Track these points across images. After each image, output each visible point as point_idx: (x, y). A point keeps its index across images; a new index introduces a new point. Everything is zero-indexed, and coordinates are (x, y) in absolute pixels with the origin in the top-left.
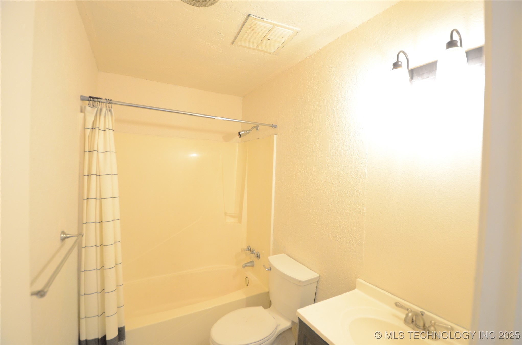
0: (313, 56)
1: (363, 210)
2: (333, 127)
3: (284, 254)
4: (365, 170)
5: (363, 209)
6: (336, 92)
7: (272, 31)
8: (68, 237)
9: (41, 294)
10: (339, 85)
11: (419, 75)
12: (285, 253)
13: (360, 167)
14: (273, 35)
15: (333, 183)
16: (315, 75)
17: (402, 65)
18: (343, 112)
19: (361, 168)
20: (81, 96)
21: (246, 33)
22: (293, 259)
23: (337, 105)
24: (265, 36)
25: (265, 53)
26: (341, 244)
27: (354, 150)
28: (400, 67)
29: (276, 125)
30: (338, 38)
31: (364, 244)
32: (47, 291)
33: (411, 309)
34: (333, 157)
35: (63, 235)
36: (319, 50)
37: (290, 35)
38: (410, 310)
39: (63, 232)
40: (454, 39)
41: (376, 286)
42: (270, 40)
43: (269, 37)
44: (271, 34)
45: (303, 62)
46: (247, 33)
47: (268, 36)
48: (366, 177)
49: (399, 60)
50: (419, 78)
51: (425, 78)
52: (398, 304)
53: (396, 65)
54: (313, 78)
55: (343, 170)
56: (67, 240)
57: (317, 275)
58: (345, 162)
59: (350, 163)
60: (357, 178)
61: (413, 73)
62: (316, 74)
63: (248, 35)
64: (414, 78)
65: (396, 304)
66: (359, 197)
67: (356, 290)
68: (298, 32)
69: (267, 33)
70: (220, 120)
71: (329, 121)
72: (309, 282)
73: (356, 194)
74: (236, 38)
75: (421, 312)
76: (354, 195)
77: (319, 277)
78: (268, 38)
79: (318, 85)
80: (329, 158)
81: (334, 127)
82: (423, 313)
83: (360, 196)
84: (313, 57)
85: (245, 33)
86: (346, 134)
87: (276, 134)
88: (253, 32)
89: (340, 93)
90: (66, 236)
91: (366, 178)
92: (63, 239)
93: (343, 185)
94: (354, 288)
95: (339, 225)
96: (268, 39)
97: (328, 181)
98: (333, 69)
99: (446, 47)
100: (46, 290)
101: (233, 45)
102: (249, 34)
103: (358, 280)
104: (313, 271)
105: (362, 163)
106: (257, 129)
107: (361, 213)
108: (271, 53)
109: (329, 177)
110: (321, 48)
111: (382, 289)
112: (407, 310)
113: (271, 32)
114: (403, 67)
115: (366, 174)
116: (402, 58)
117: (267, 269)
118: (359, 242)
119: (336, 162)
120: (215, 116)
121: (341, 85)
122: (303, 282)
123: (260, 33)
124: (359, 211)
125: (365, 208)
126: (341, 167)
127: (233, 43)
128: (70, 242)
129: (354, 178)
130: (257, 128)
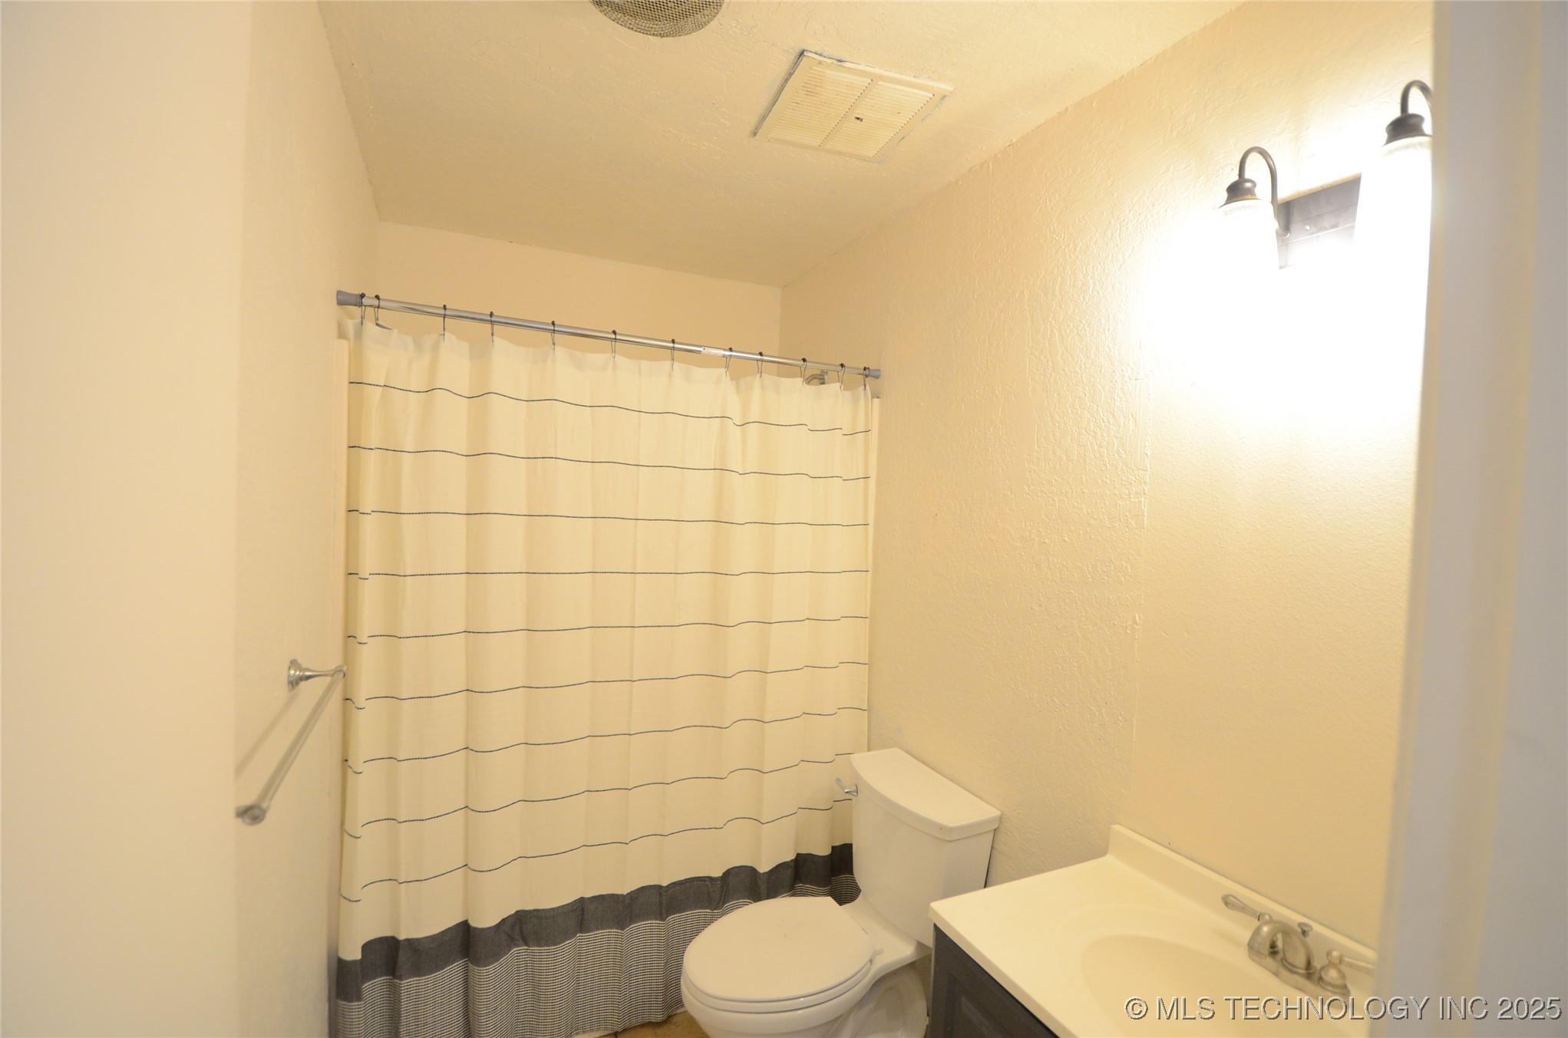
0: (991, 164)
1: (1135, 622)
2: (1048, 375)
3: (895, 750)
4: (1143, 503)
5: (1135, 619)
6: (1058, 270)
7: (869, 96)
8: (308, 678)
9: (251, 814)
10: (1067, 250)
11: (1307, 220)
12: (900, 748)
13: (1126, 494)
14: (873, 106)
15: (1044, 543)
16: (996, 219)
17: (1257, 191)
18: (1077, 330)
19: (1131, 496)
20: (339, 293)
21: (793, 104)
22: (925, 764)
23: (1061, 308)
24: (847, 110)
25: (847, 159)
26: (1066, 722)
27: (1108, 443)
28: (1249, 196)
29: (879, 370)
30: (1067, 108)
31: (1135, 723)
32: (268, 807)
33: (1269, 915)
34: (1045, 465)
35: (295, 672)
36: (1010, 145)
37: (923, 105)
38: (1267, 917)
39: (294, 664)
40: (1411, 110)
41: (1168, 847)
42: (861, 120)
43: (858, 114)
44: (866, 105)
45: (960, 183)
46: (796, 105)
47: (857, 111)
48: (1145, 523)
49: (1247, 176)
50: (1308, 227)
51: (1325, 229)
52: (1233, 899)
53: (1237, 191)
54: (989, 231)
55: (1077, 503)
56: (303, 684)
57: (993, 813)
58: (1081, 478)
59: (1098, 483)
60: (1118, 527)
61: (1288, 212)
62: (998, 218)
63: (798, 109)
64: (1293, 227)
65: (1227, 901)
66: (1121, 584)
67: (1109, 858)
68: (945, 96)
69: (854, 101)
70: (716, 356)
71: (1036, 356)
72: (969, 833)
73: (1112, 573)
74: (764, 118)
75: (1300, 925)
76: (1108, 577)
77: (1001, 819)
78: (858, 116)
79: (1005, 249)
80: (1036, 468)
81: (1051, 375)
82: (1306, 929)
83: (1125, 579)
84: (991, 167)
85: (791, 104)
86: (1085, 394)
87: (878, 398)
88: (814, 100)
89: (1069, 273)
90: (301, 673)
91: (1144, 528)
92: (294, 683)
93: (1074, 547)
94: (1102, 853)
95: (1063, 667)
96: (858, 119)
97: (1030, 536)
98: (1051, 202)
99: (1385, 136)
100: (264, 805)
101: (756, 137)
102: (800, 106)
103: (1116, 827)
104: (981, 799)
105: (1133, 483)
106: (821, 381)
107: (1128, 631)
108: (865, 160)
109: (1034, 524)
110: (1014, 140)
111: (1186, 857)
112: (1259, 920)
113: (866, 100)
114: (1258, 196)
115: (1146, 514)
116: (1256, 170)
117: (846, 791)
118: (1121, 719)
119: (1055, 480)
120: (701, 346)
121: (1075, 250)
122: (951, 830)
123: (833, 103)
124: (1123, 626)
125: (1140, 617)
126: (1069, 496)
127: (755, 134)
128: (311, 691)
129: (1109, 528)
130: (823, 379)
